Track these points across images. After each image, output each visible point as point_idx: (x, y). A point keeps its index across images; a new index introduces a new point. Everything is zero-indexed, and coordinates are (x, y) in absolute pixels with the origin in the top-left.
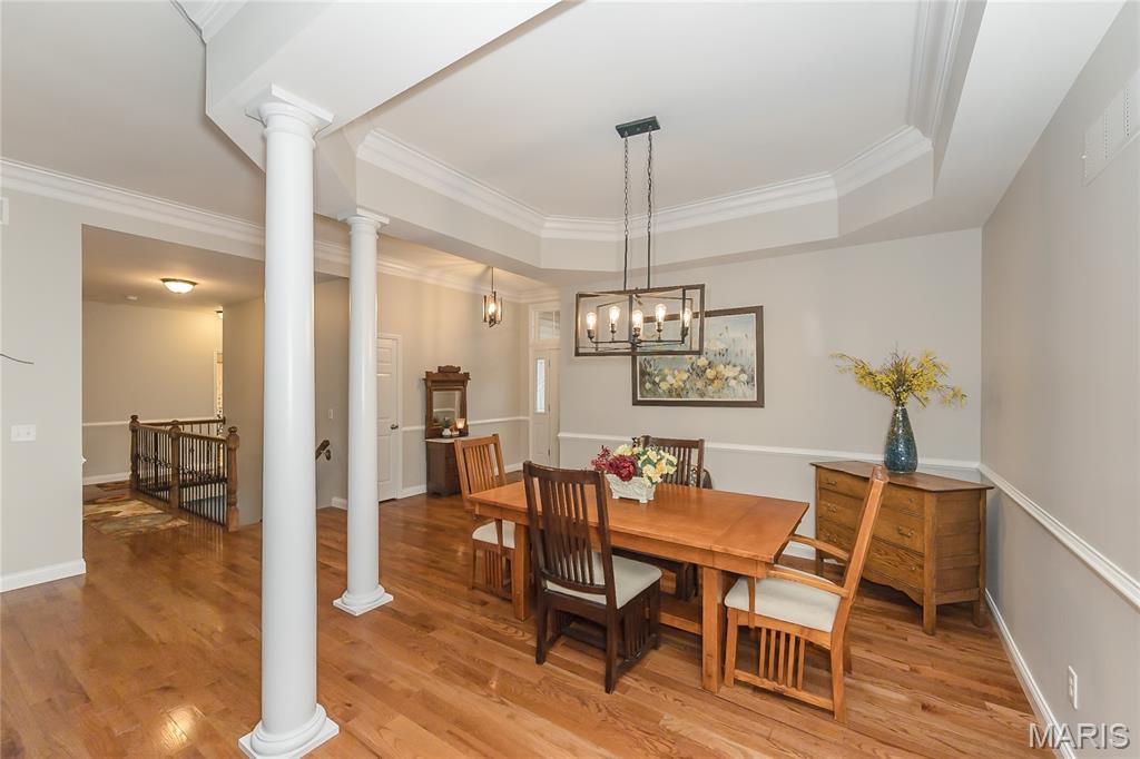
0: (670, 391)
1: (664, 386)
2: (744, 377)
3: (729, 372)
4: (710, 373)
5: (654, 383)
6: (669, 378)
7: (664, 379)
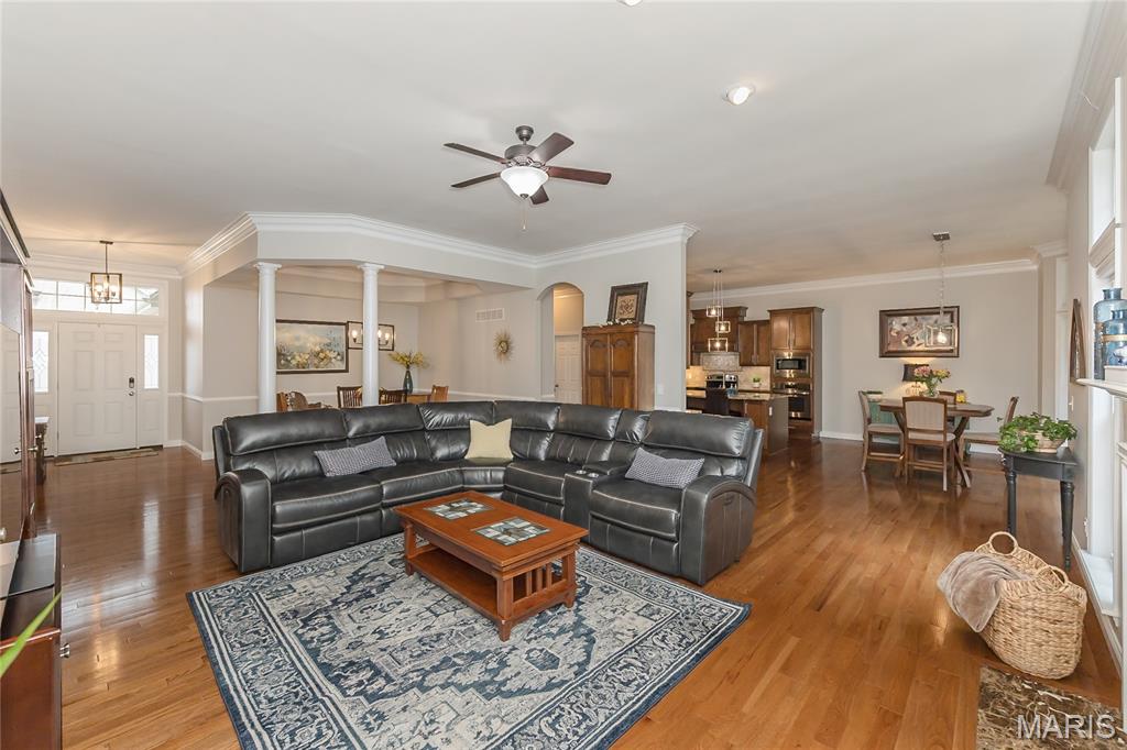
0: (298, 366)
1: (294, 362)
2: (339, 358)
3: (332, 355)
4: (322, 355)
5: (287, 360)
6: (297, 358)
7: (293, 358)
